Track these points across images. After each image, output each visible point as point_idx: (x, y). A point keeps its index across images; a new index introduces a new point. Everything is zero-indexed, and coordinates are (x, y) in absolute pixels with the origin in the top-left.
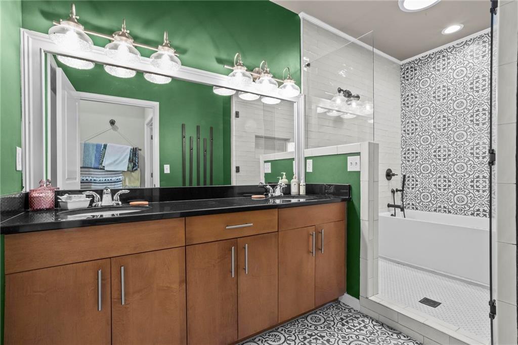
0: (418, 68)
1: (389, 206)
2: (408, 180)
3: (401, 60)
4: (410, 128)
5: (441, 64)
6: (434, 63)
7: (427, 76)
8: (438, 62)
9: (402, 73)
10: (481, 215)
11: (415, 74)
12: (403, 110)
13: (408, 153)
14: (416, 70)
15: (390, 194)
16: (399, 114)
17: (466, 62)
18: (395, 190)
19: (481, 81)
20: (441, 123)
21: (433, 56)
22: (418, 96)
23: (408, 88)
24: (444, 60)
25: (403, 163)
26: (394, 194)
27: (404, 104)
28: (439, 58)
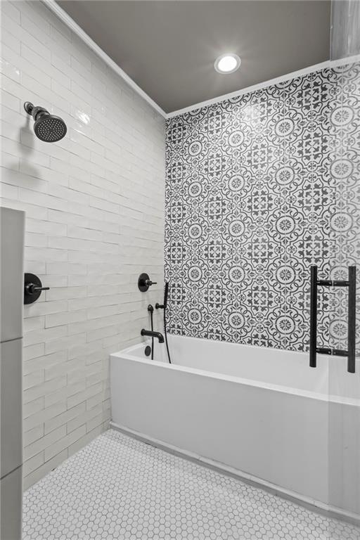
0: (187, 127)
1: (144, 333)
2: (173, 290)
3: (167, 112)
4: (176, 212)
5: (214, 123)
6: (207, 122)
7: (197, 139)
8: (212, 120)
9: (168, 132)
10: (260, 343)
11: (184, 134)
12: (167, 185)
13: (173, 250)
14: (184, 129)
15: (146, 313)
16: (162, 191)
17: (244, 125)
18: (154, 306)
19: (259, 153)
20: (214, 208)
21: (205, 112)
22: (187, 167)
23: (175, 153)
24: (218, 119)
25: (167, 264)
26: (152, 313)
27: (169, 177)
28: (212, 115)
